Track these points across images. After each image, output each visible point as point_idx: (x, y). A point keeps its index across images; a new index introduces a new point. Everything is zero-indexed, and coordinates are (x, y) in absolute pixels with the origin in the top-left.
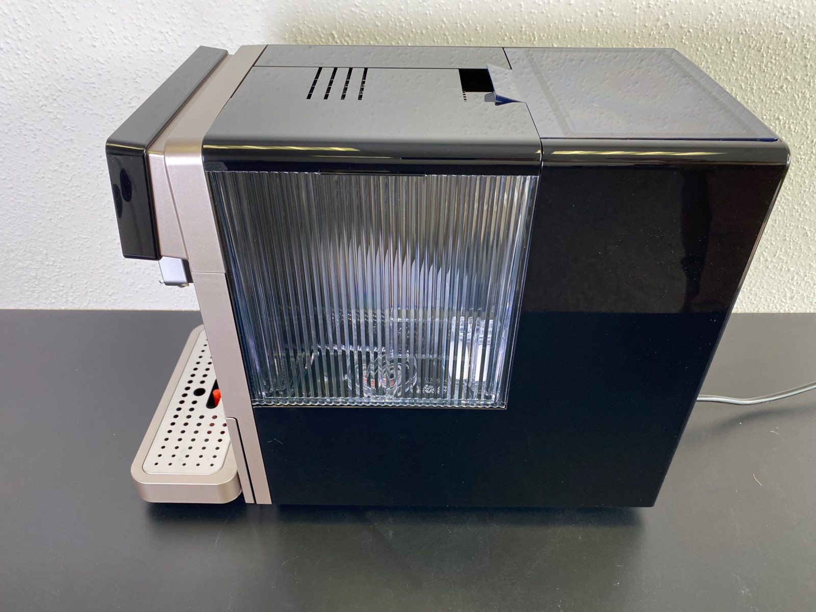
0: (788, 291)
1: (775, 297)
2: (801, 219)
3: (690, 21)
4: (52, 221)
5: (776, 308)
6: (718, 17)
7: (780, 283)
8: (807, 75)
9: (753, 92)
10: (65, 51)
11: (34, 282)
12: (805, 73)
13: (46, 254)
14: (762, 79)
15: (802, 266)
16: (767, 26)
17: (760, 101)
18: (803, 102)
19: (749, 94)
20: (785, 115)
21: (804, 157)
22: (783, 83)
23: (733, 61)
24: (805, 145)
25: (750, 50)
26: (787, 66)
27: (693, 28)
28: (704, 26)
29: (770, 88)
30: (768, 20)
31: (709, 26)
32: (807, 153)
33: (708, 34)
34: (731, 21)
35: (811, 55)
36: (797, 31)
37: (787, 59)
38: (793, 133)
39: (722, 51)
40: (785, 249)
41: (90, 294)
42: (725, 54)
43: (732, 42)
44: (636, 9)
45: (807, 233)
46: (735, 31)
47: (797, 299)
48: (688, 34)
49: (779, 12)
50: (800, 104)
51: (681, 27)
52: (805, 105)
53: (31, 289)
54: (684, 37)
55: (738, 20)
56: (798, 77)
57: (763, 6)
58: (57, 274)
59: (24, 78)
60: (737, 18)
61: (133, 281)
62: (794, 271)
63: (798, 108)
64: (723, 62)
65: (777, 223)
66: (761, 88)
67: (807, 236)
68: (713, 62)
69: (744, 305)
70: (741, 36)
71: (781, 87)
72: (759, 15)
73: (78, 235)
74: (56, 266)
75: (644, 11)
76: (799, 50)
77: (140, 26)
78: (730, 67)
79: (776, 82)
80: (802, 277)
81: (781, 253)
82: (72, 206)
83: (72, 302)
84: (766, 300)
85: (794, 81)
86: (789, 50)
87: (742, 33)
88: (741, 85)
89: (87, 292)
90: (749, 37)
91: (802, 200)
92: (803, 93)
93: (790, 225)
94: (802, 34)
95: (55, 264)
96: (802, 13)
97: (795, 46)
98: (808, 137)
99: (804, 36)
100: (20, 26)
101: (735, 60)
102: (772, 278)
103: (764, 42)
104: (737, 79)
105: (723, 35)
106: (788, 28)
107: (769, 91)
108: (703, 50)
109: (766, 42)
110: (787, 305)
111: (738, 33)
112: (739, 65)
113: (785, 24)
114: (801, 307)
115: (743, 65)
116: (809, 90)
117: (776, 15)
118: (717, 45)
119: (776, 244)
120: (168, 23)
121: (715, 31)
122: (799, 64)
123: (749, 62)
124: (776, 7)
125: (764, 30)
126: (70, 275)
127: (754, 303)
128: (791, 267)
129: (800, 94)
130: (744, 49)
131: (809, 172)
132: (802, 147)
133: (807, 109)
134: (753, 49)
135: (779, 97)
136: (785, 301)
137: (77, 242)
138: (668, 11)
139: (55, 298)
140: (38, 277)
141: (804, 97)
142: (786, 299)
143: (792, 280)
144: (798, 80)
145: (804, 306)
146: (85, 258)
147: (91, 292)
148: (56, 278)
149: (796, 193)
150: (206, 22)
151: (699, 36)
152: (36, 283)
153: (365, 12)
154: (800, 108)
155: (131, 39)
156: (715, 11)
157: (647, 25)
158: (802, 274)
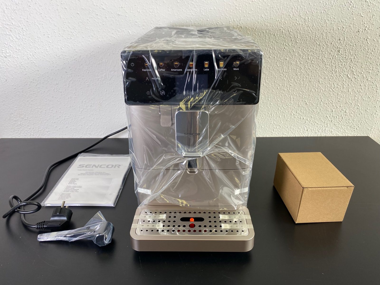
0: (305, 127)
1: (301, 130)
2: (303, 97)
3: (249, 25)
4: (28, 102)
5: (302, 135)
6: (258, 24)
7: (301, 124)
8: (293, 44)
9: (275, 50)
10: (39, 39)
11: (19, 126)
12: (292, 43)
13: (25, 115)
14: (277, 45)
15: (308, 117)
16: (275, 27)
17: (278, 53)
18: (293, 53)
19: (274, 51)
20: (288, 58)
21: (299, 73)
22: (285, 46)
23: (266, 39)
24: (298, 69)
25: (271, 35)
26: (285, 41)
27: (250, 28)
28: (254, 27)
29: (281, 48)
30: (275, 25)
31: (256, 28)
32: (300, 72)
33: (256, 30)
34: (263, 25)
35: (292, 37)
36: (286, 28)
37: (284, 38)
38: (293, 64)
39: (262, 36)
40: (300, 110)
41: (40, 131)
42: (263, 36)
43: (264, 32)
44: (230, 22)
45: (307, 103)
46: (265, 29)
47: (309, 131)
48: (249, 30)
49: (278, 22)
50: (293, 54)
51: (246, 28)
52: (295, 54)
53: (18, 130)
54: (248, 31)
55: (265, 25)
56: (290, 44)
57: (272, 20)
58: (28, 123)
59: (24, 48)
60: (265, 24)
61: (56, 126)
62: (306, 119)
63: (292, 55)
64: (263, 39)
65: (295, 99)
66: (278, 48)
67: (307, 104)
68: (259, 39)
69: (290, 134)
70: (267, 31)
71: (285, 48)
72: (272, 23)
73: (37, 107)
74: (28, 120)
75: (233, 22)
76: (288, 35)
77: (64, 30)
78: (265, 41)
79: (283, 46)
80: (309, 121)
81: (299, 111)
82: (36, 96)
83: (33, 135)
84: (298, 131)
85: (289, 46)
86: (284, 35)
87: (267, 29)
88: (271, 47)
89: (39, 131)
90: (270, 31)
91: (302, 90)
92: (293, 50)
93: (300, 100)
94: (288, 29)
95: (28, 119)
96: (286, 22)
97: (286, 34)
98: (298, 66)
99: (288, 30)
100: (24, 31)
101: (267, 38)
102: (297, 122)
103: (275, 32)
104: (269, 45)
105: (261, 30)
106: (282, 27)
107: (281, 49)
108: (255, 35)
109: (276, 32)
110: (306, 133)
111: (266, 29)
112: (269, 40)
113: (281, 26)
114: (312, 134)
115: (270, 40)
116: (295, 49)
117: (277, 23)
118: (260, 34)
119: (296, 108)
120: (74, 29)
121: (258, 29)
122: (289, 40)
123: (272, 39)
124: (277, 20)
125: (274, 28)
126: (33, 123)
127: (293, 133)
128: (305, 117)
129: (292, 50)
130: (269, 35)
131: (302, 79)
132: (297, 69)
133: (296, 56)
134: (272, 35)
135: (285, 52)
136: (305, 132)
137: (37, 110)
138: (241, 22)
139: (27, 133)
140: (21, 124)
141: (293, 51)
142: (305, 131)
143: (306, 122)
144: (290, 45)
145: (313, 134)
146: (39, 116)
147: (40, 130)
148: (28, 125)
149: (299, 87)
150: (86, 28)
151: (253, 31)
152: (20, 127)
153: (140, 24)
154: (293, 55)
155: (61, 35)
156: (257, 22)
157: (234, 27)
158: (309, 120)
